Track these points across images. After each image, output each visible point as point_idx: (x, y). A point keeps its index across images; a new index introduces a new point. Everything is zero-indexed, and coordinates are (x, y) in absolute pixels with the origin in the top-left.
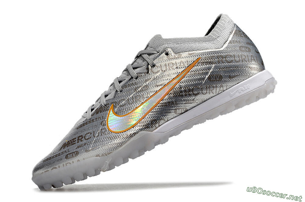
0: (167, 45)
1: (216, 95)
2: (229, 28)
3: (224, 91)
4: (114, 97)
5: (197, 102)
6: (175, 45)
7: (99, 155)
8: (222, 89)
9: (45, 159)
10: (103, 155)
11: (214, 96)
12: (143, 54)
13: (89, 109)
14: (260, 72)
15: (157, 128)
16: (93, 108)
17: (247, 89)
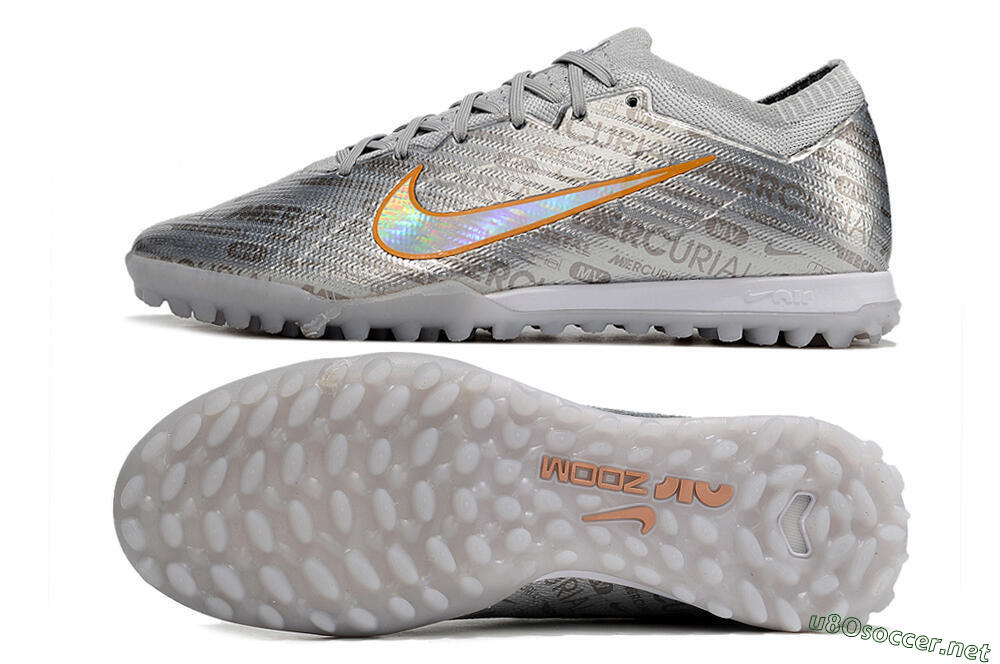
0: (645, 77)
1: (707, 278)
2: (840, 109)
3: (733, 277)
4: (436, 148)
5: (644, 271)
6: (667, 88)
7: (312, 288)
8: (732, 271)
9: (183, 222)
10: (322, 293)
11: (700, 279)
12: (575, 64)
13: (360, 143)
14: (863, 271)
15: (501, 290)
16: (373, 145)
17: (798, 303)
